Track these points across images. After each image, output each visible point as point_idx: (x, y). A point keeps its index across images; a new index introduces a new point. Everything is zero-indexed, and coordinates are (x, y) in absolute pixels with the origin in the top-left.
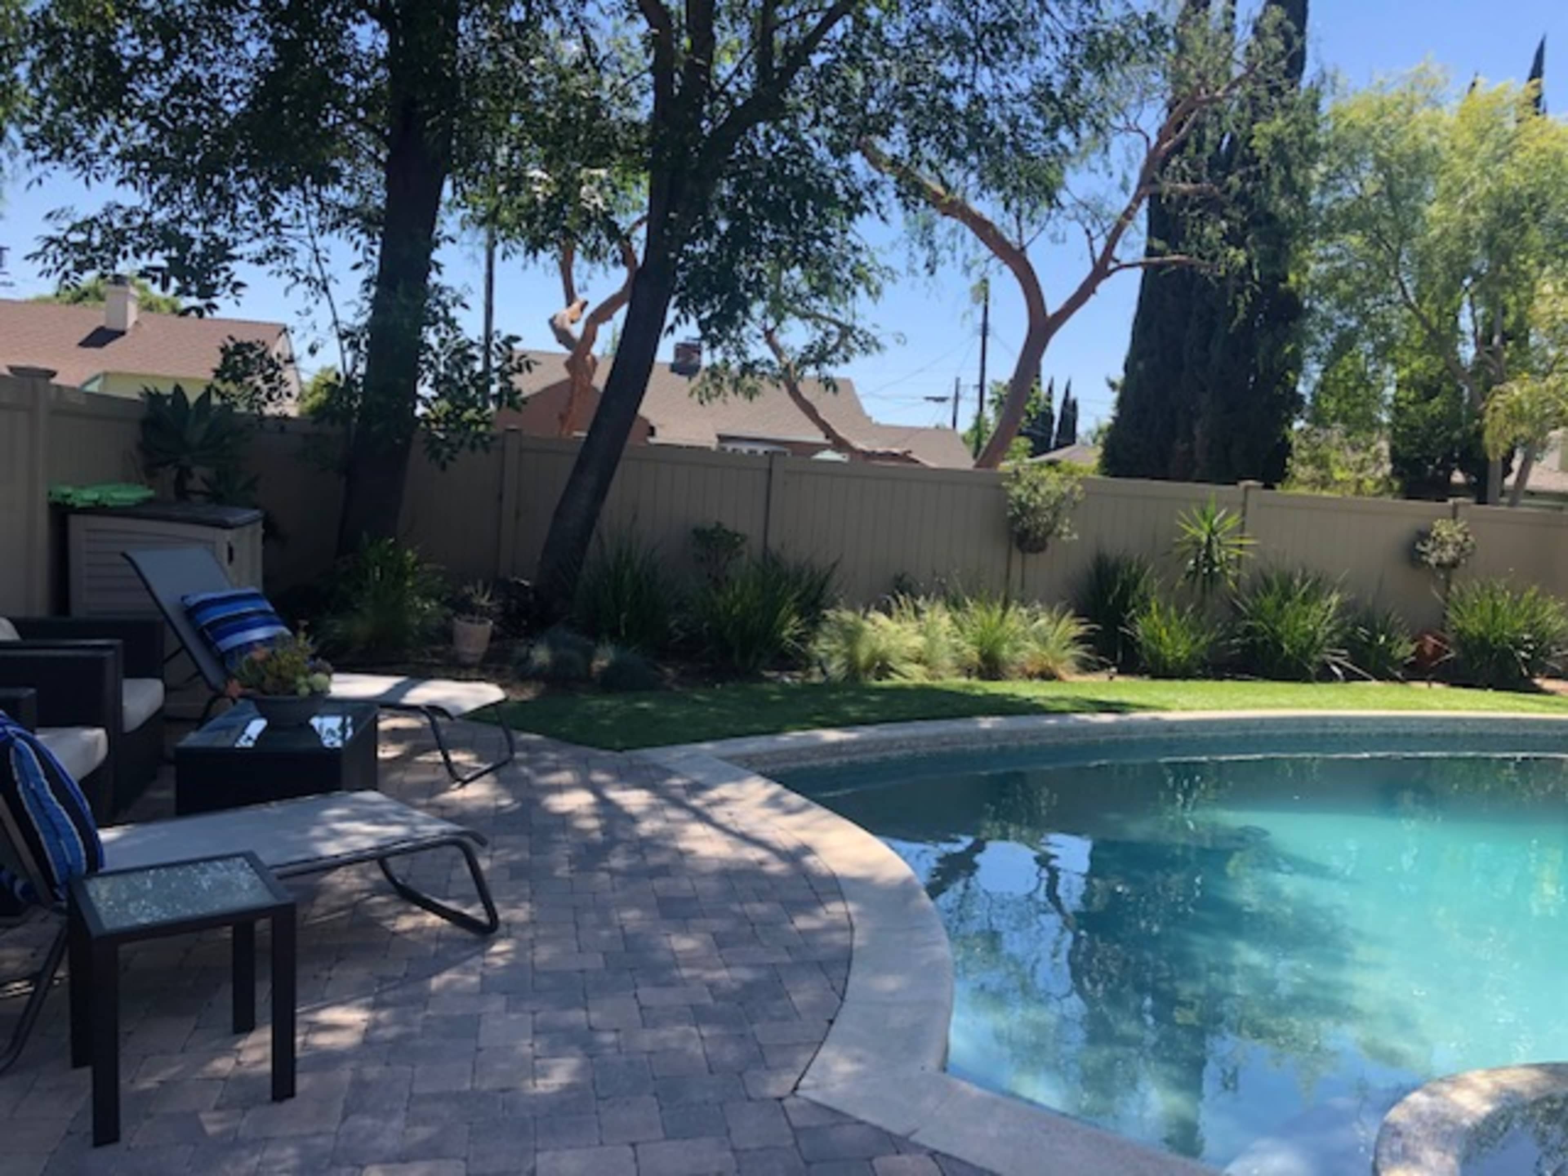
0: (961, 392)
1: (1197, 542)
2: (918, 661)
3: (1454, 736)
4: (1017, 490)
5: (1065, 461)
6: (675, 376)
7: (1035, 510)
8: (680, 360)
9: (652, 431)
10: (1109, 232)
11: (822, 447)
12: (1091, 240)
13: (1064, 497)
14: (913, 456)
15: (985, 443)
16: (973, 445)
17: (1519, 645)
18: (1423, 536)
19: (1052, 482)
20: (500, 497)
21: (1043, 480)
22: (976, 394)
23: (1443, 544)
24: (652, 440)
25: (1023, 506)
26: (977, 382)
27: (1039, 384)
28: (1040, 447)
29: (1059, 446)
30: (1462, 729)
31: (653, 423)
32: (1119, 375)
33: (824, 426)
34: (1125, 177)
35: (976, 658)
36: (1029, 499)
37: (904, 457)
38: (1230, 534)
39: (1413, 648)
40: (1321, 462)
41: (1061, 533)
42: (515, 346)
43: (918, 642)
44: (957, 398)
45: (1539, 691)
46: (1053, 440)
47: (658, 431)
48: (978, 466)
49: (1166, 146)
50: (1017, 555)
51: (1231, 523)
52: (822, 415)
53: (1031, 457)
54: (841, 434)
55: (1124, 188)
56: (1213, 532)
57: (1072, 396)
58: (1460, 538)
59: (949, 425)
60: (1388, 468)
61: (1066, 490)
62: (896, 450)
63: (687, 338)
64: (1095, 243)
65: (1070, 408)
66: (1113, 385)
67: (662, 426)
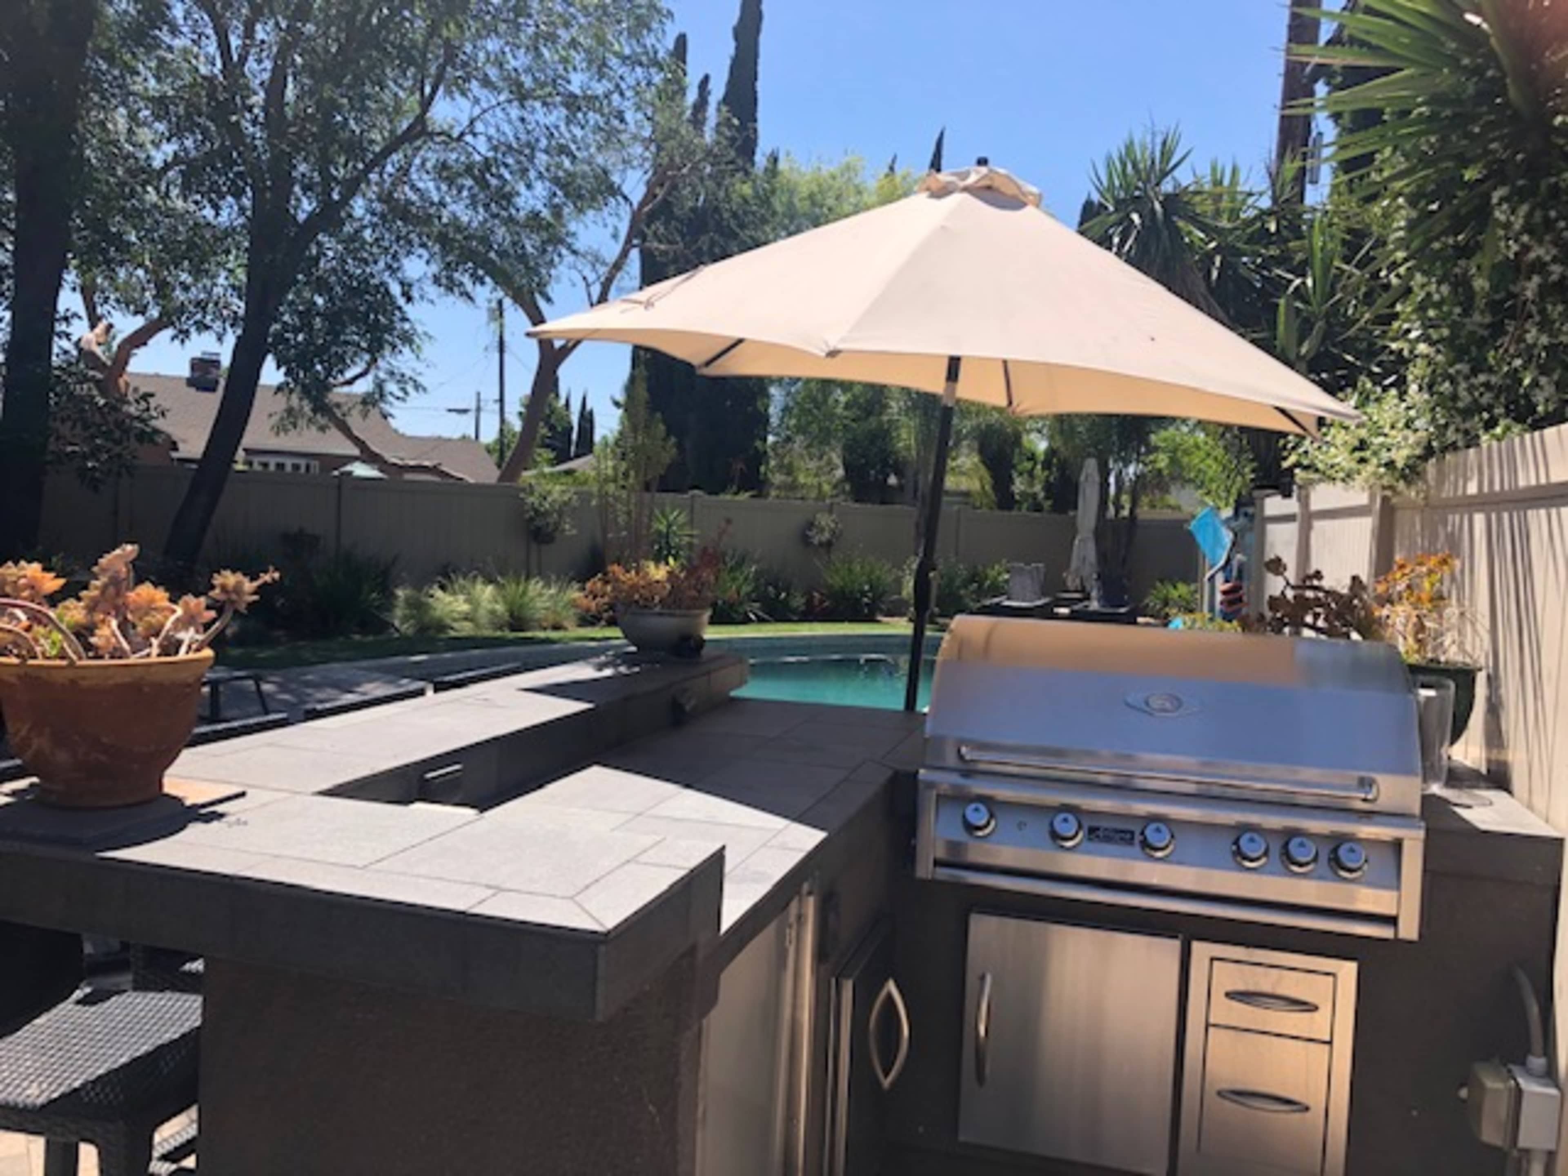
0: (482, 404)
1: (659, 533)
2: (466, 619)
3: (809, 647)
4: (531, 499)
5: (580, 470)
6: (192, 390)
7: (546, 514)
8: (197, 374)
9: (174, 446)
10: (603, 279)
11: (352, 459)
12: (588, 285)
13: (566, 504)
14: (444, 468)
15: (508, 454)
16: (496, 455)
17: (864, 594)
18: (811, 525)
19: (557, 492)
20: (115, 513)
21: (549, 492)
22: (497, 407)
23: (822, 530)
24: (175, 455)
25: (536, 511)
26: (497, 397)
27: (557, 396)
28: (563, 457)
29: (578, 456)
30: (814, 642)
31: (175, 438)
32: (621, 397)
33: (358, 442)
34: (616, 228)
35: (507, 616)
36: (541, 505)
37: (434, 470)
38: (681, 527)
39: (803, 600)
40: (789, 470)
41: (564, 530)
42: (151, 400)
43: (465, 607)
44: (478, 409)
45: (878, 622)
46: (573, 449)
47: (181, 446)
48: (501, 479)
49: (646, 209)
50: (534, 546)
51: (682, 519)
52: (356, 433)
53: (553, 465)
54: (375, 449)
55: (615, 236)
56: (669, 526)
57: (588, 407)
58: (833, 525)
59: (473, 436)
60: (840, 472)
61: (566, 498)
62: (427, 463)
63: (204, 353)
64: (592, 289)
65: (587, 418)
66: (617, 404)
67: (184, 441)
